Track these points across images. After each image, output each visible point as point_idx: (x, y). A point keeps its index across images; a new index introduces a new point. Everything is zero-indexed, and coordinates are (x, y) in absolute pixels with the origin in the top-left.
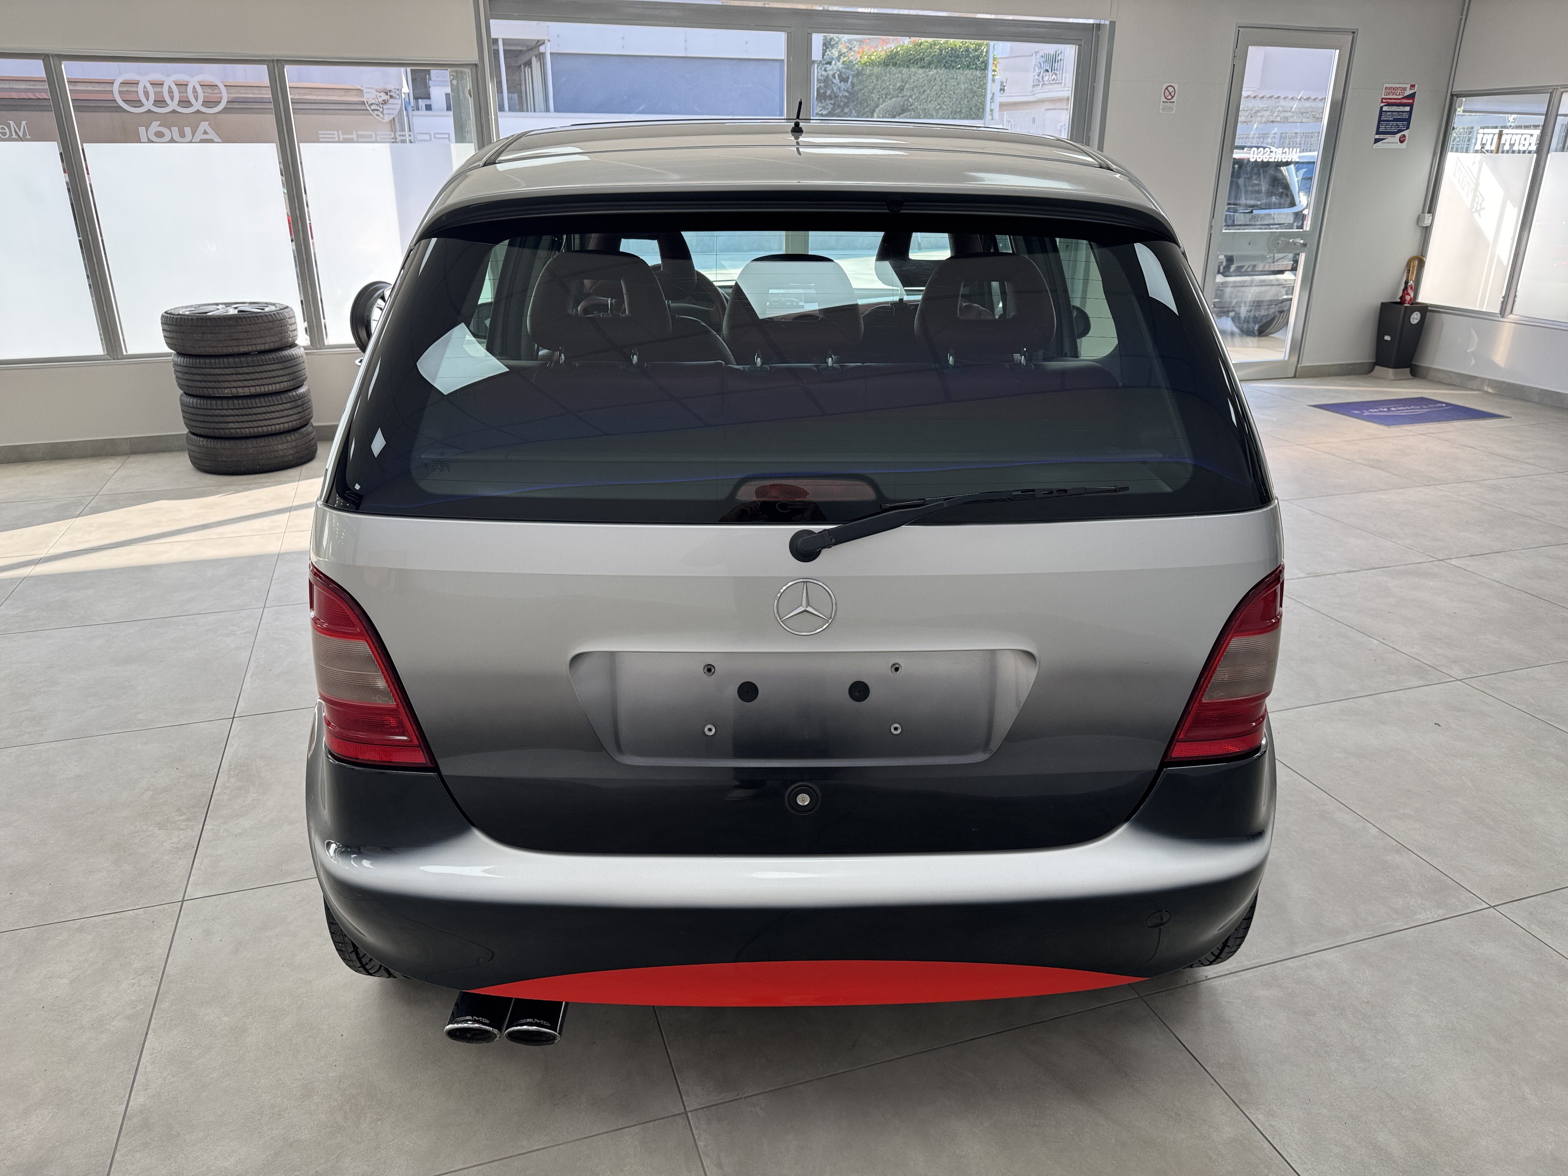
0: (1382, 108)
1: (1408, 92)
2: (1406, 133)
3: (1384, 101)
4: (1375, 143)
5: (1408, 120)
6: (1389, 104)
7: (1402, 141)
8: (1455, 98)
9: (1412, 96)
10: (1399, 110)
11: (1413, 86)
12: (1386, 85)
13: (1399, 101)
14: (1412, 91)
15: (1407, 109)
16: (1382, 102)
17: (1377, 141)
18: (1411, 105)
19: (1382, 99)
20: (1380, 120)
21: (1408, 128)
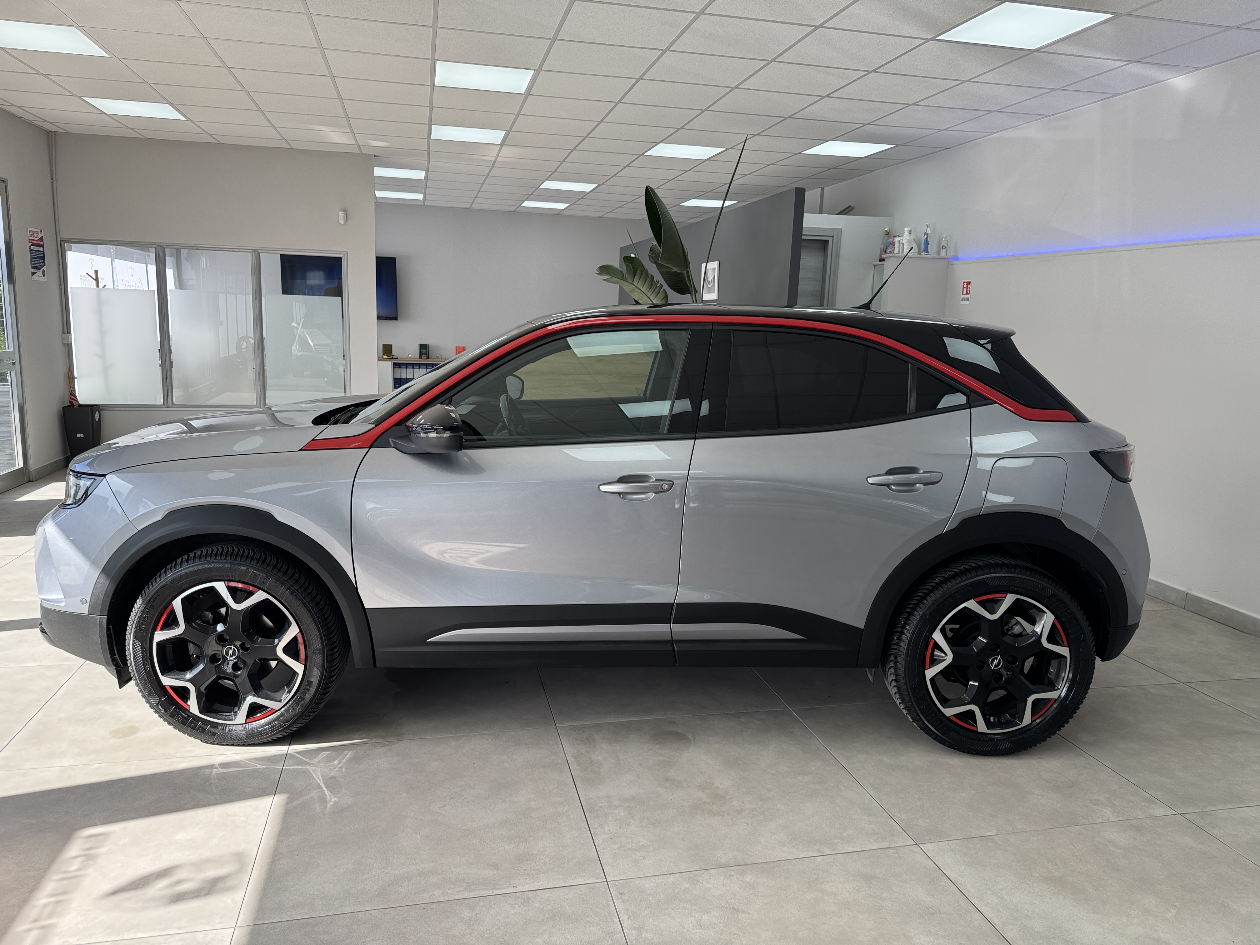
0: (30, 246)
1: (40, 236)
2: (44, 268)
3: (30, 241)
4: (32, 276)
5: (43, 258)
6: (33, 245)
7: (44, 275)
8: (62, 242)
9: (41, 239)
10: (38, 250)
11: (41, 231)
12: (29, 229)
13: (37, 242)
14: (41, 235)
15: (41, 249)
16: (30, 242)
17: (33, 274)
18: (42, 246)
19: (29, 239)
20: (32, 258)
21: (45, 265)
